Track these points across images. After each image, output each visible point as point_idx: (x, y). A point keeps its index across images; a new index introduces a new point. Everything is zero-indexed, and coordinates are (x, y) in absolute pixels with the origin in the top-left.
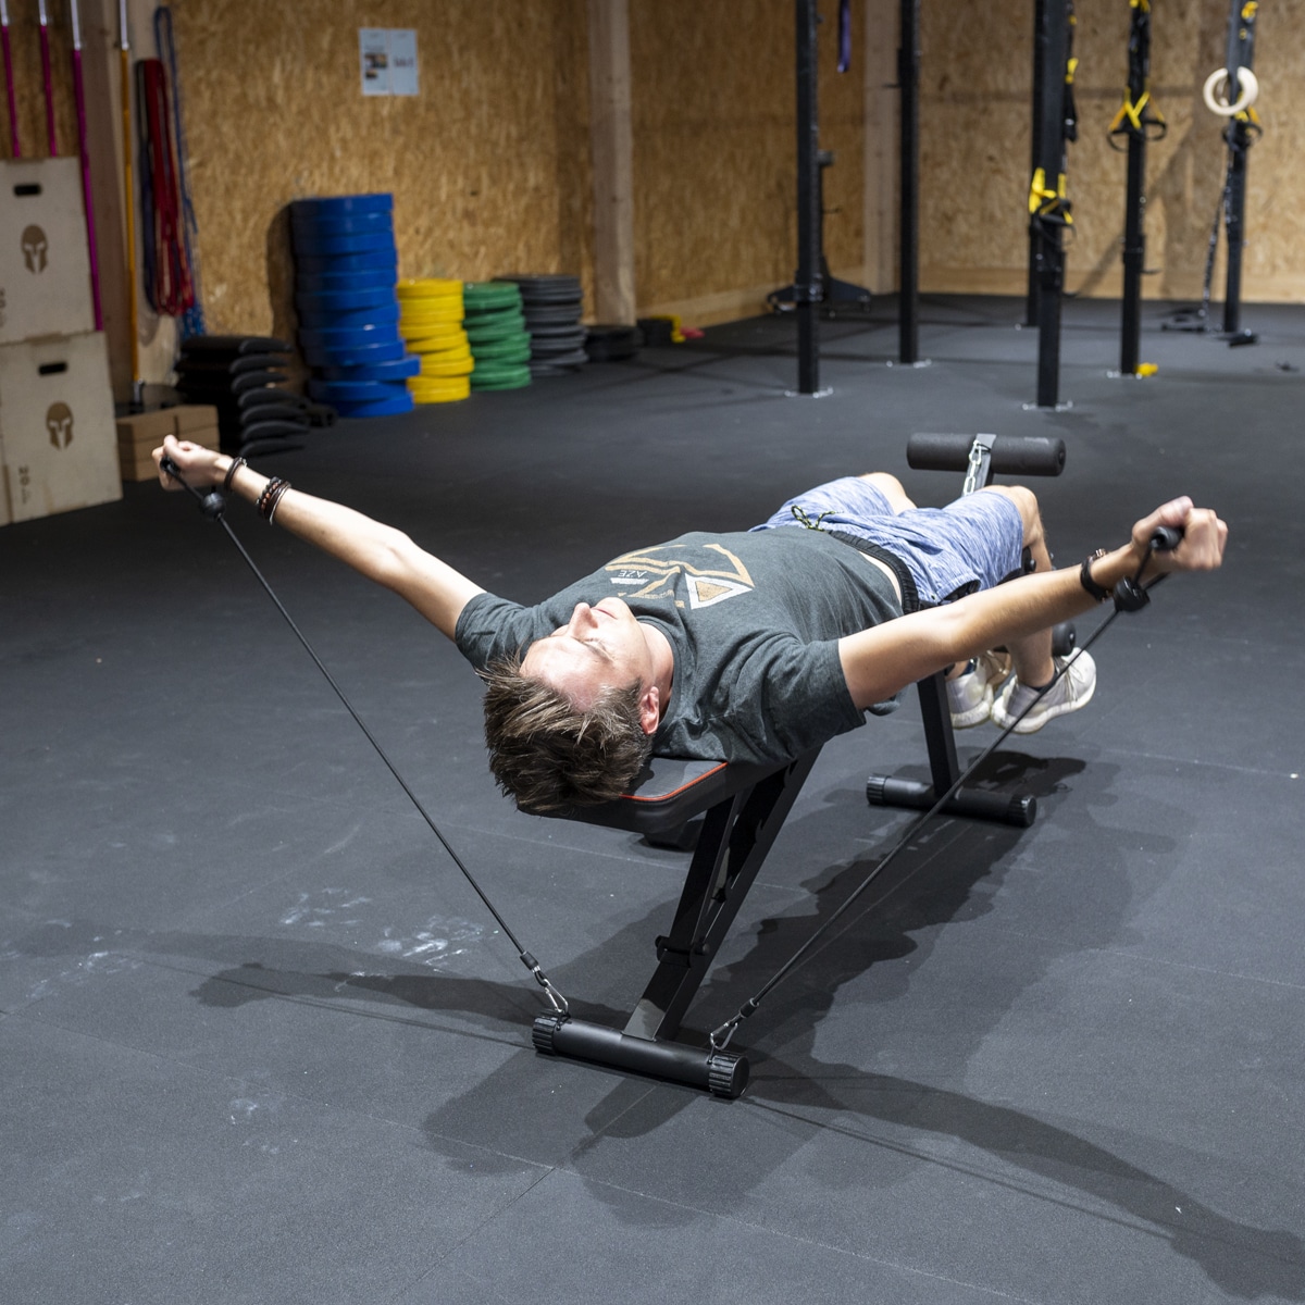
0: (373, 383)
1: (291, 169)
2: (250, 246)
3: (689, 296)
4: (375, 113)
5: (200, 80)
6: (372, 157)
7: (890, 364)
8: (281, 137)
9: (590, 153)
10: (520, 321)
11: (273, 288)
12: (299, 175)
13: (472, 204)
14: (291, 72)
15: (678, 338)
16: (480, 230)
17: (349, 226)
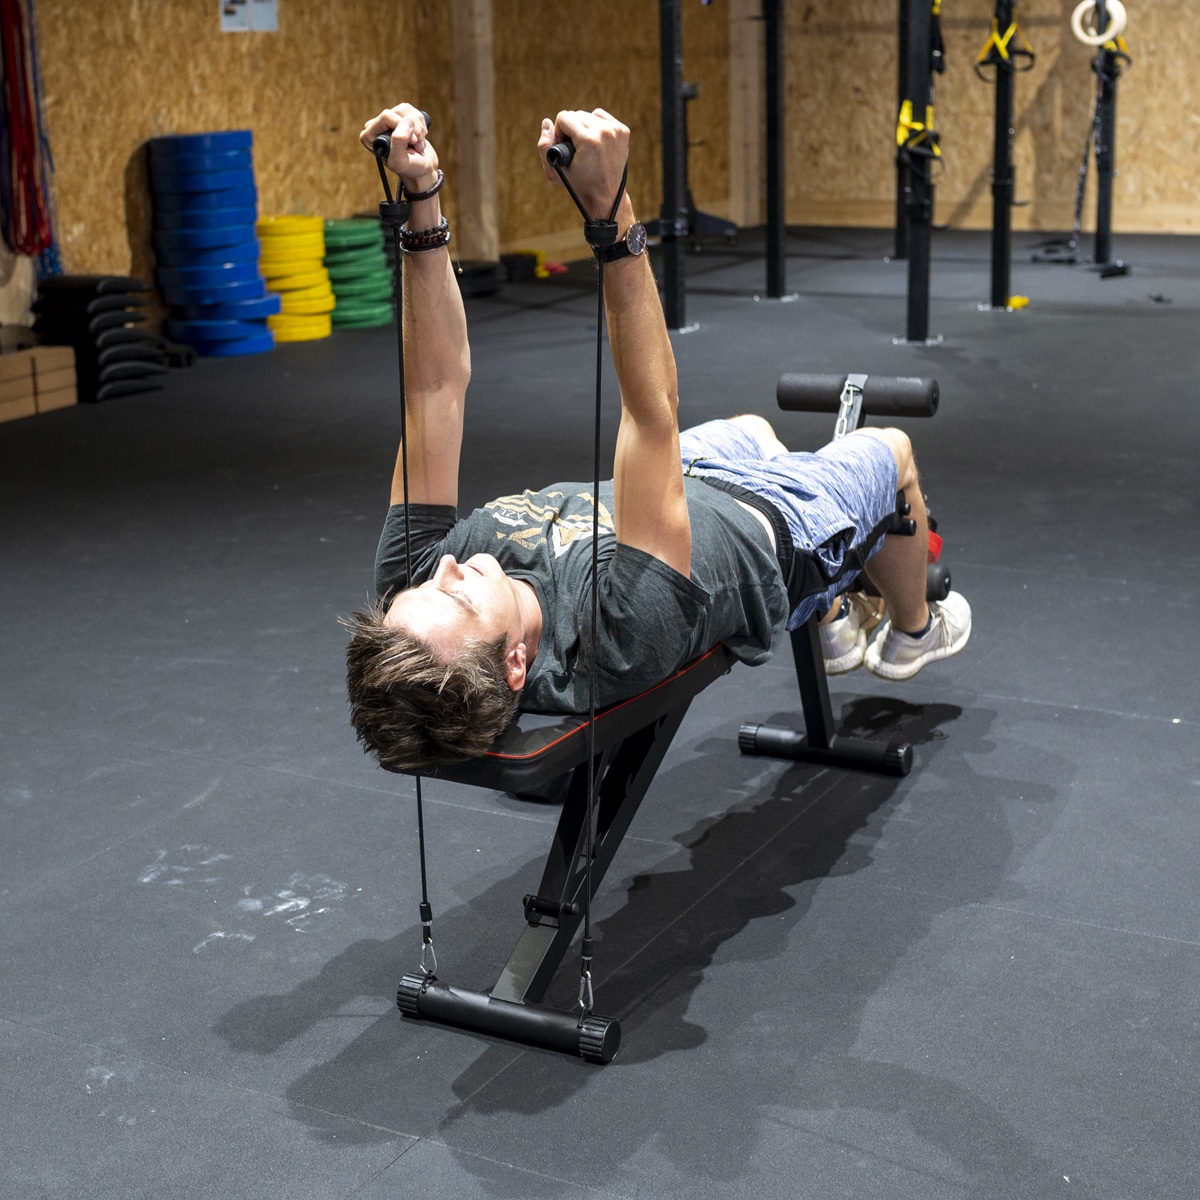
0: (233, 322)
1: (149, 106)
2: (108, 185)
3: (552, 231)
4: (234, 50)
5: (56, 18)
6: (231, 94)
7: (757, 299)
8: (138, 75)
9: (452, 88)
10: (382, 257)
11: (132, 227)
12: (156, 112)
13: (333, 140)
14: (149, 9)
15: (542, 273)
16: (341, 166)
17: (208, 163)
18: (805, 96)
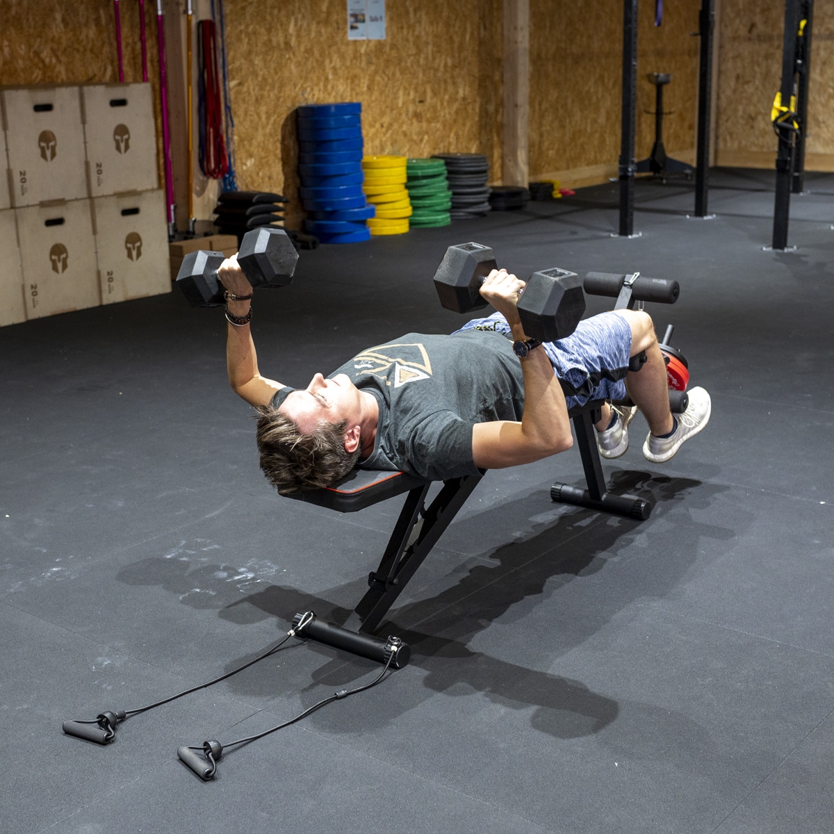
0: (344, 222)
1: (299, 86)
2: (271, 135)
3: (568, 168)
4: (356, 51)
5: (241, 32)
6: (354, 79)
7: (688, 217)
8: (293, 67)
9: (502, 76)
10: (446, 183)
11: (285, 161)
12: (304, 90)
13: (420, 108)
14: (301, 26)
15: (557, 195)
16: (424, 125)
17: (332, 123)
18: (747, 82)
